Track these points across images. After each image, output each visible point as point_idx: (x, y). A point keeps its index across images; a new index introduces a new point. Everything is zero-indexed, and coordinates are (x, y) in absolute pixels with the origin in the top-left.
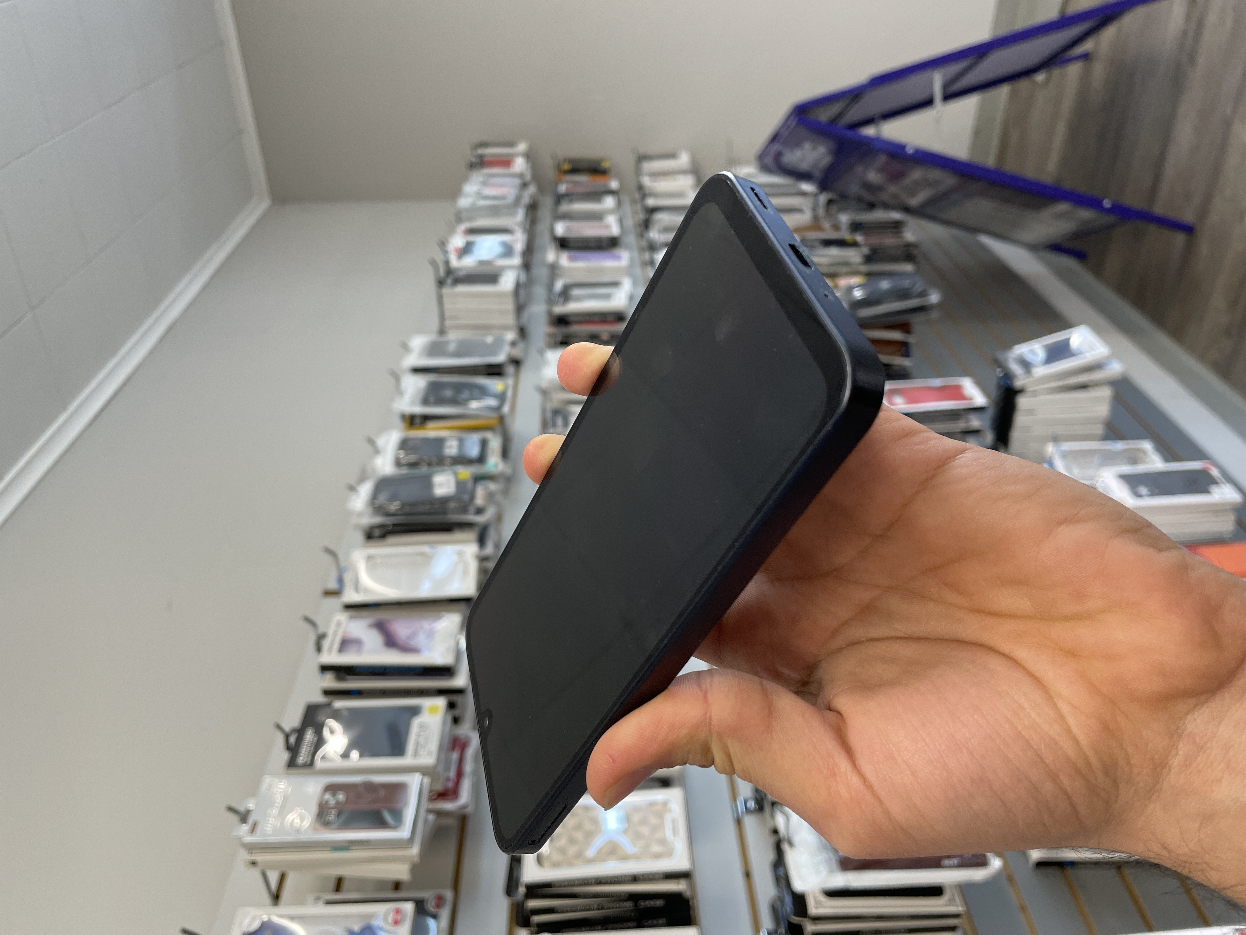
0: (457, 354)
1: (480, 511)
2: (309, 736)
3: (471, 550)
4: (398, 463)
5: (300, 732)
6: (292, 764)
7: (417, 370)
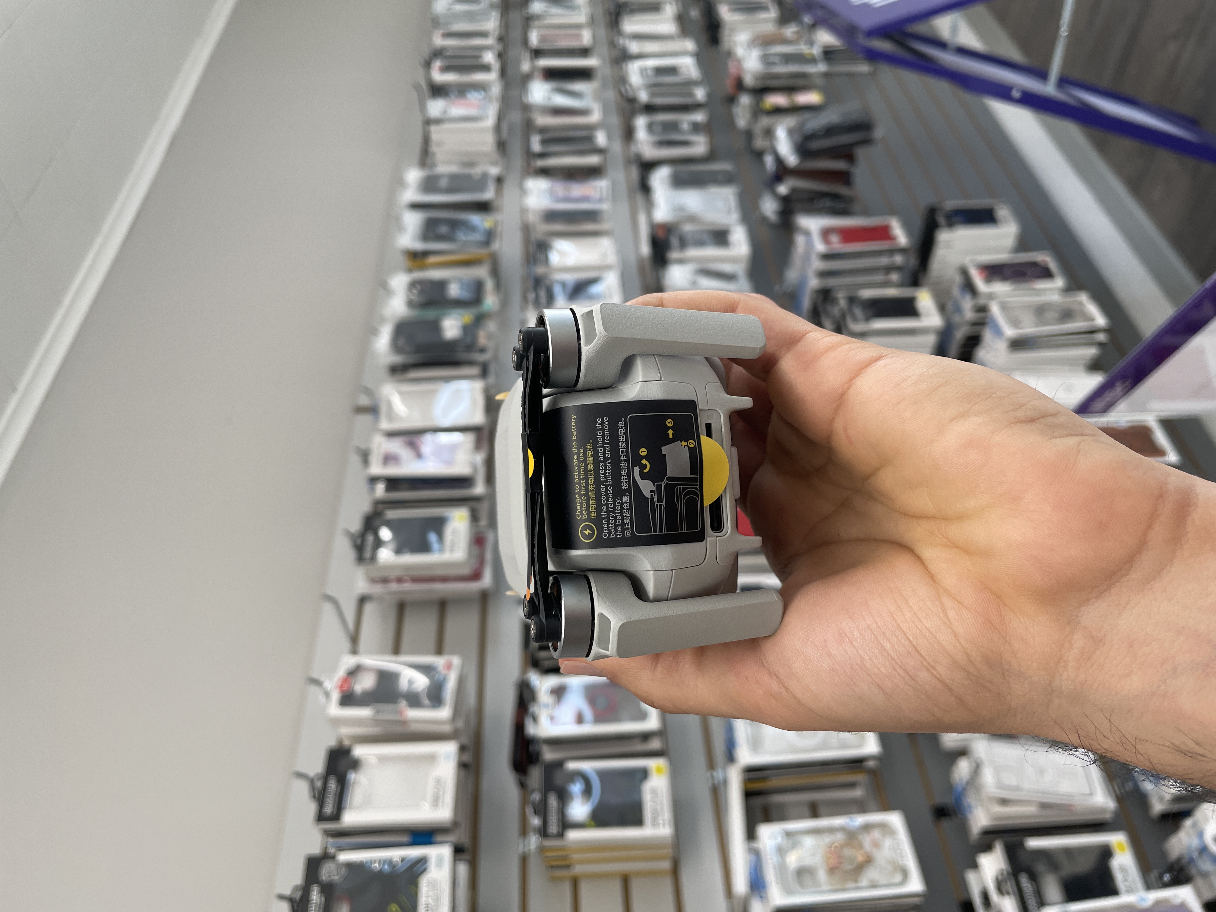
0: (450, 190)
1: (482, 350)
2: (370, 539)
3: (478, 386)
4: (410, 304)
5: (363, 535)
6: (360, 559)
7: (416, 206)
